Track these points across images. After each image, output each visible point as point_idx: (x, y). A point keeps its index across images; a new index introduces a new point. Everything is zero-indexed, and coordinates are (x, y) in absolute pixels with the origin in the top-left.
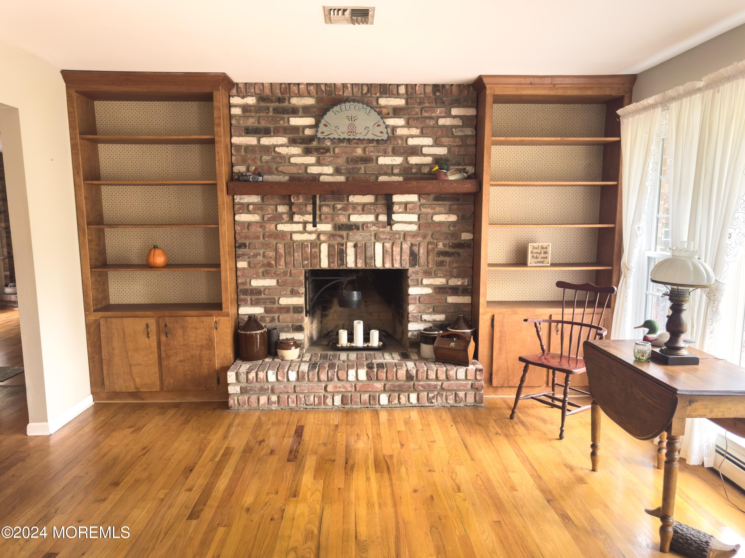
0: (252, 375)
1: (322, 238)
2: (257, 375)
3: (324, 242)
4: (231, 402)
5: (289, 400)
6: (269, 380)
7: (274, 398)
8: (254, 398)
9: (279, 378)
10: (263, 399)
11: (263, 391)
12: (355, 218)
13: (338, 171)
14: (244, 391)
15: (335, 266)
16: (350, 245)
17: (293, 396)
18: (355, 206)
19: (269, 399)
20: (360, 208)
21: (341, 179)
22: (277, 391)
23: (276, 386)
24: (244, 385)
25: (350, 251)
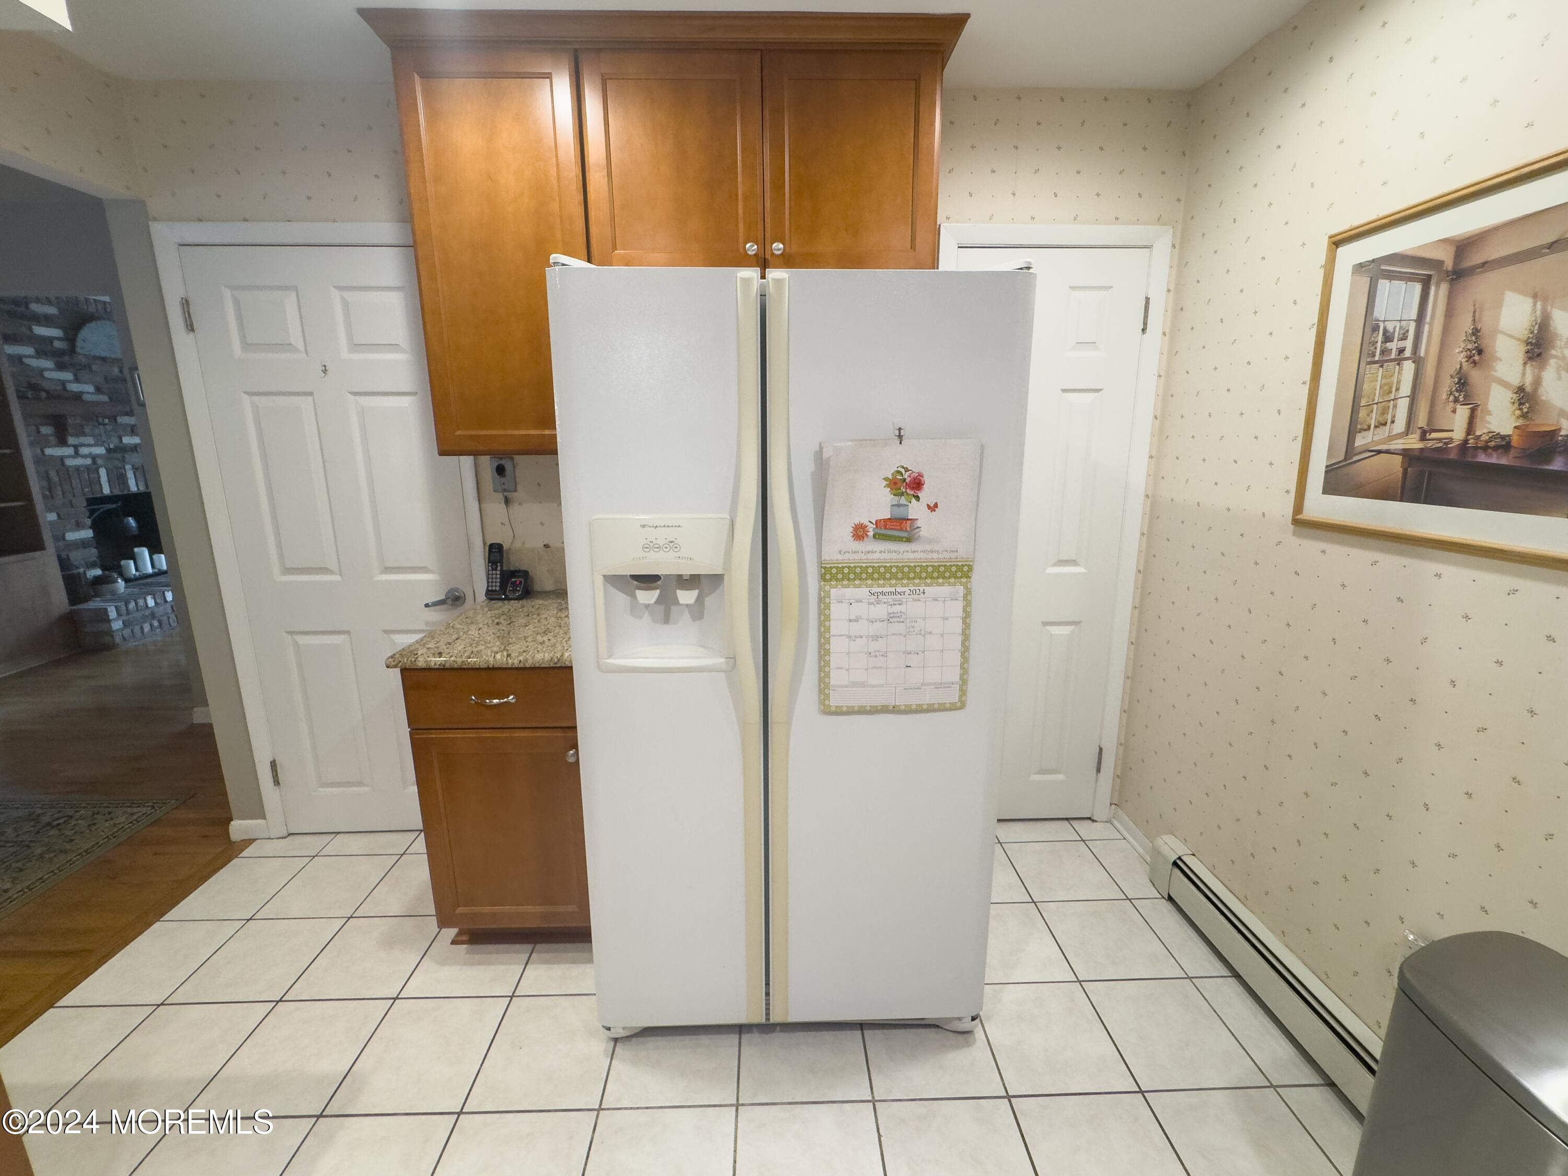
0: (132, 605)
1: (99, 462)
2: (136, 603)
3: (101, 466)
4: (118, 639)
5: (171, 620)
6: (150, 606)
7: (156, 624)
8: (137, 629)
9: (158, 601)
10: (147, 628)
11: (144, 619)
12: (127, 440)
13: (98, 390)
14: (126, 624)
15: (117, 492)
16: (128, 467)
17: (173, 616)
18: (125, 426)
19: (151, 625)
20: (129, 429)
21: (105, 398)
22: (157, 615)
23: (156, 610)
24: (125, 618)
25: (130, 474)
